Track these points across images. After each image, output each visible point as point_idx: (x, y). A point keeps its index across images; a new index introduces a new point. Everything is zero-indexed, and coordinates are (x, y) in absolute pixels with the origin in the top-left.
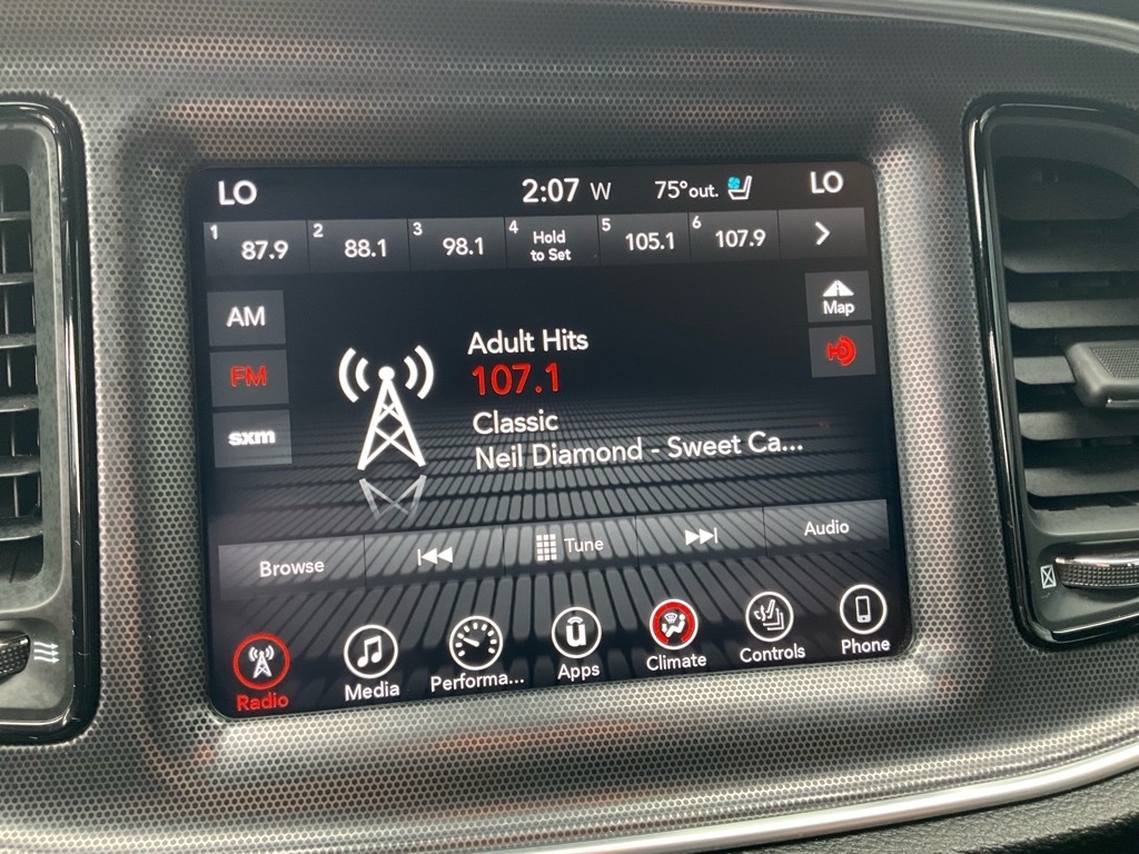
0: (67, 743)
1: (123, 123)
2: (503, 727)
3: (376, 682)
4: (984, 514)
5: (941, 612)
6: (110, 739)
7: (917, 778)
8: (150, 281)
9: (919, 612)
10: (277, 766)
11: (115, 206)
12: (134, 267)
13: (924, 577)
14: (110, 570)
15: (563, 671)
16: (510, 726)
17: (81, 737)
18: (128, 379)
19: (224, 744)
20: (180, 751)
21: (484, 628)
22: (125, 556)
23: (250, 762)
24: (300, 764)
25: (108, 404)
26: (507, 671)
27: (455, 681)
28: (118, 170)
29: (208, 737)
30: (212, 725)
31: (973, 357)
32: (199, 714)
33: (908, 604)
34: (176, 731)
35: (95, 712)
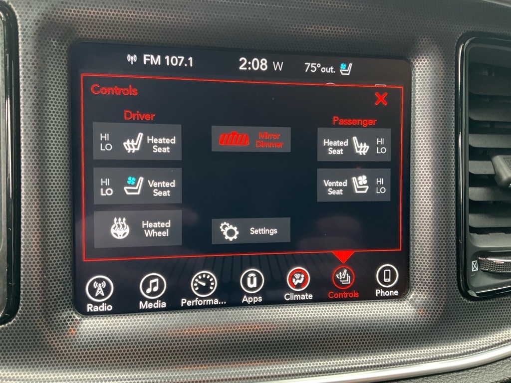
0: (3, 326)
1: (39, 16)
2: (215, 326)
3: (154, 301)
4: (449, 236)
5: (424, 280)
6: (24, 325)
7: (408, 358)
8: (50, 99)
9: (414, 279)
10: (106, 341)
11: (33, 60)
12: (42, 91)
13: (417, 263)
14: (26, 243)
15: (245, 299)
16: (219, 325)
17: (10, 323)
18: (38, 148)
19: (80, 329)
20: (59, 332)
21: (208, 277)
22: (34, 237)
23: (93, 338)
25: (27, 161)
26: (218, 298)
27: (193, 302)
28: (36, 41)
29: (73, 325)
30: (74, 319)
31: (451, 161)
32: (68, 314)
33: (409, 275)
34: (57, 322)
35: (17, 312)
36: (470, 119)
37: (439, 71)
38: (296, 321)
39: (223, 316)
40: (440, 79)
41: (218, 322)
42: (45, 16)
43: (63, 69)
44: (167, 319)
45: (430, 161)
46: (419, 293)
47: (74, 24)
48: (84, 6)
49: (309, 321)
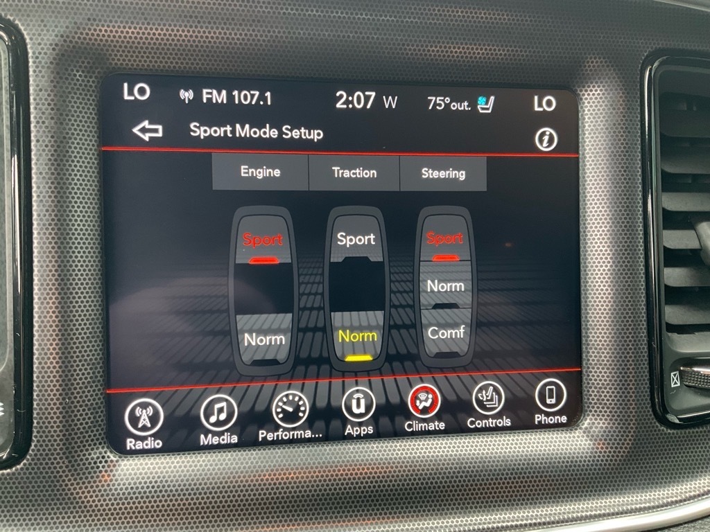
0: (9, 471)
1: (57, 39)
2: (307, 468)
3: (222, 433)
4: (637, 337)
5: (603, 400)
6: (38, 468)
7: (582, 512)
8: (73, 152)
9: (588, 399)
11: (49, 98)
12: (62, 142)
13: (593, 376)
14: (40, 354)
15: (349, 430)
16: (312, 468)
17: (18, 467)
18: (56, 221)
19: (117, 473)
20: (87, 478)
21: (297, 399)
22: (51, 345)
23: (134, 487)
24: (169, 489)
25: (41, 238)
26: (310, 428)
27: (276, 434)
28: (52, 72)
29: (106, 468)
30: (109, 460)
31: (637, 230)
32: (100, 453)
33: (581, 393)
34: (84, 464)
35: (28, 451)
36: (663, 171)
37: (616, 105)
38: (422, 461)
39: (318, 455)
40: (619, 116)
41: (312, 462)
42: (65, 38)
43: (91, 110)
44: (239, 459)
45: (608, 231)
46: (596, 419)
47: (105, 49)
48: (119, 24)
49: (440, 460)
